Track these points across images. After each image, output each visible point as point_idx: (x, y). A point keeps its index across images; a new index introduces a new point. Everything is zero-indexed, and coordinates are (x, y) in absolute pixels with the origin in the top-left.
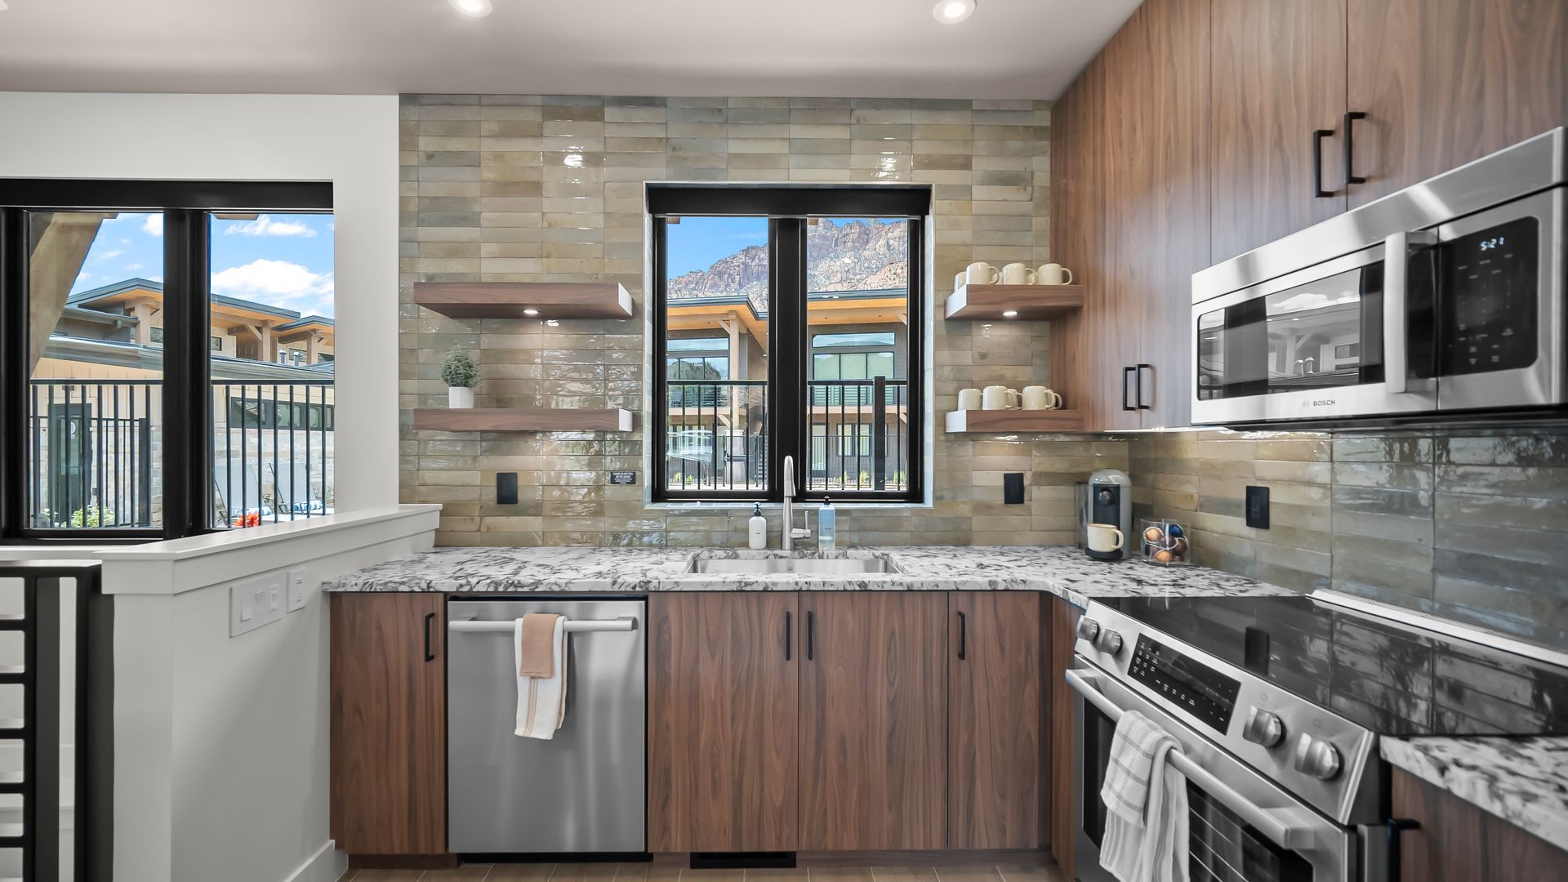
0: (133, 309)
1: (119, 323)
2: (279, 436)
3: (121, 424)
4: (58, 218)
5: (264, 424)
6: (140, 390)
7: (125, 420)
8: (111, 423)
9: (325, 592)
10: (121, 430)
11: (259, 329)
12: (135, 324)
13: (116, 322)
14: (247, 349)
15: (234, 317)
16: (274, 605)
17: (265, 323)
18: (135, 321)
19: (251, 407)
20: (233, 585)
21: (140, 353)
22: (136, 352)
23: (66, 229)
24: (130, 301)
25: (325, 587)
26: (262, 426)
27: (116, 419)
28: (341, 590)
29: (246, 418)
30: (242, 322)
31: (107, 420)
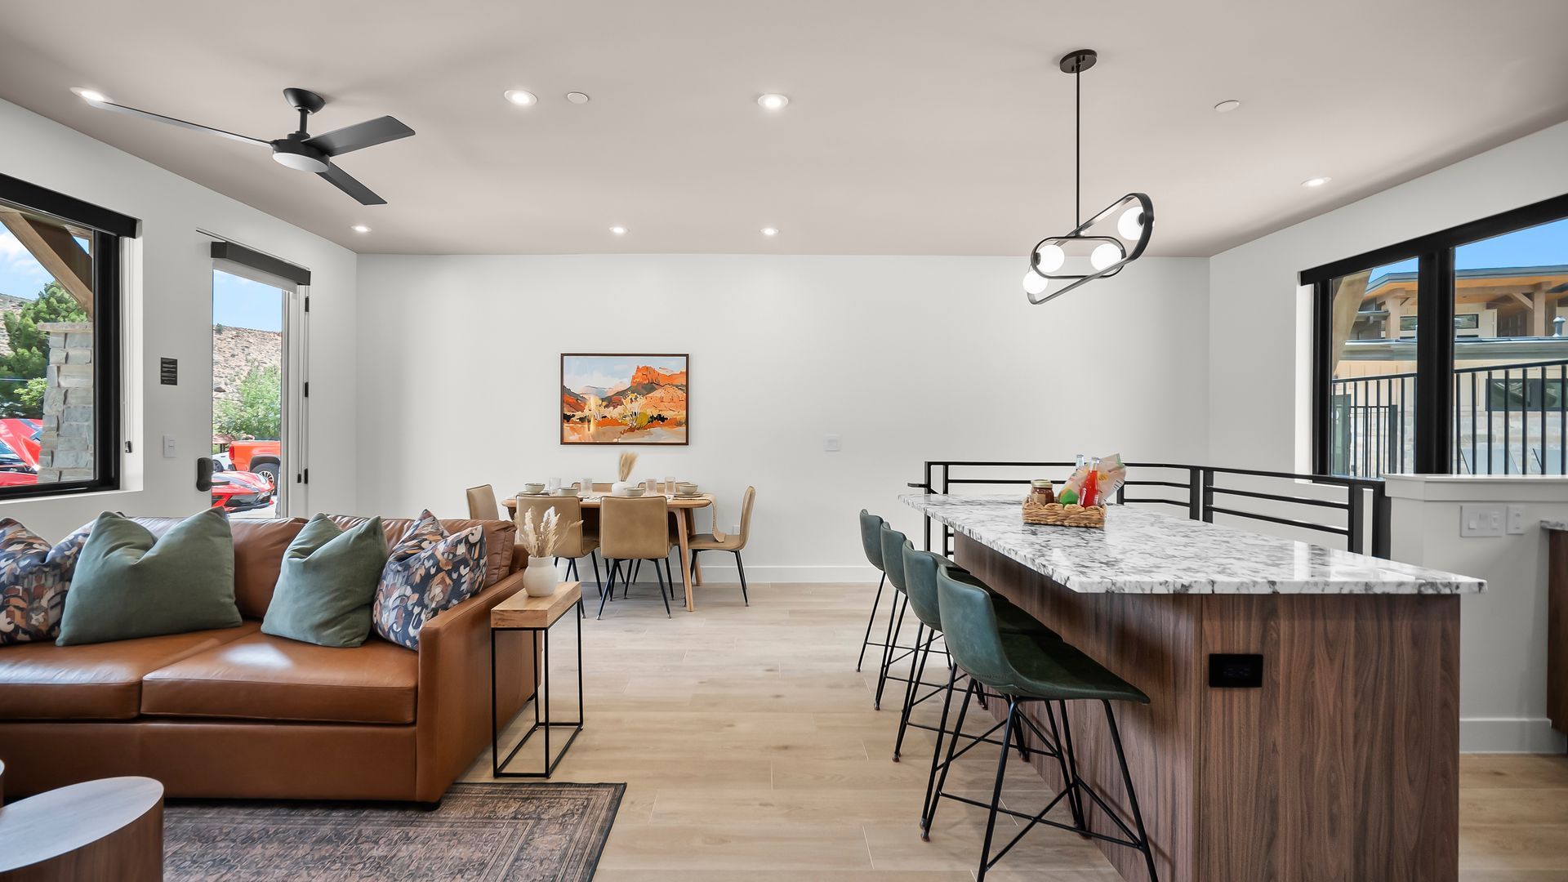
0: (1384, 303)
1: (1372, 318)
2: (1548, 419)
3: (1382, 410)
4: (1346, 279)
5: (1529, 405)
6: (1396, 383)
7: (1385, 407)
8: (1375, 410)
9: (1543, 529)
10: (1382, 415)
11: (1529, 296)
12: (1386, 317)
13: (1368, 318)
14: (1513, 322)
15: (1493, 288)
16: (1495, 525)
17: (1537, 287)
18: (1386, 314)
19: (1516, 389)
20: (1464, 504)
21: (1393, 347)
22: (1389, 346)
23: (1351, 284)
24: (1381, 296)
25: (1543, 524)
26: (1527, 408)
27: (1378, 407)
28: (1558, 528)
29: (1509, 401)
30: (1505, 292)
31: (1371, 407)
